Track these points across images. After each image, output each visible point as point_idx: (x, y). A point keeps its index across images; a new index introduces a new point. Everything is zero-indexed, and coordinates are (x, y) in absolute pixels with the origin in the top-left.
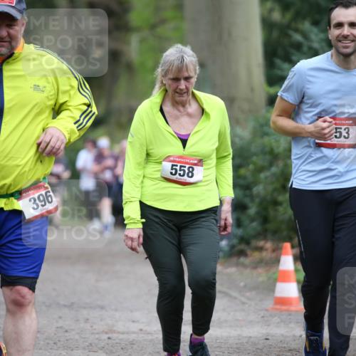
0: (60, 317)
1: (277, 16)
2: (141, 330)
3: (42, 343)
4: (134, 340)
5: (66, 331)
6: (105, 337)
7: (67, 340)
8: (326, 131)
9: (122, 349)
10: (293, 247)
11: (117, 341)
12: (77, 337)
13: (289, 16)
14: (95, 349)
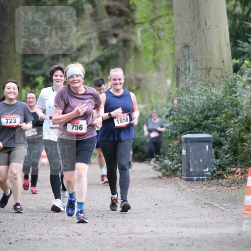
0: (95, 225)
2: (152, 231)
3: (84, 242)
4: (146, 238)
5: (100, 234)
6: (127, 237)
7: (101, 240)
9: (139, 244)
11: (135, 239)
12: (107, 237)
14: (120, 245)
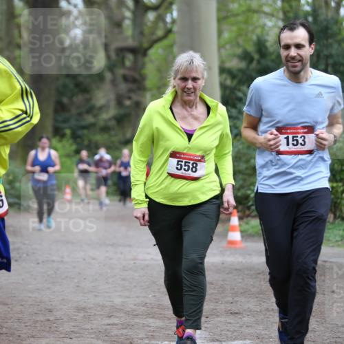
0: (107, 251)
1: (228, 82)
3: (97, 265)
4: (148, 264)
5: (110, 259)
6: (132, 262)
7: (111, 264)
8: (272, 143)
9: (142, 269)
10: (238, 212)
11: (139, 265)
12: (116, 262)
13: (235, 82)
14: (126, 269)
